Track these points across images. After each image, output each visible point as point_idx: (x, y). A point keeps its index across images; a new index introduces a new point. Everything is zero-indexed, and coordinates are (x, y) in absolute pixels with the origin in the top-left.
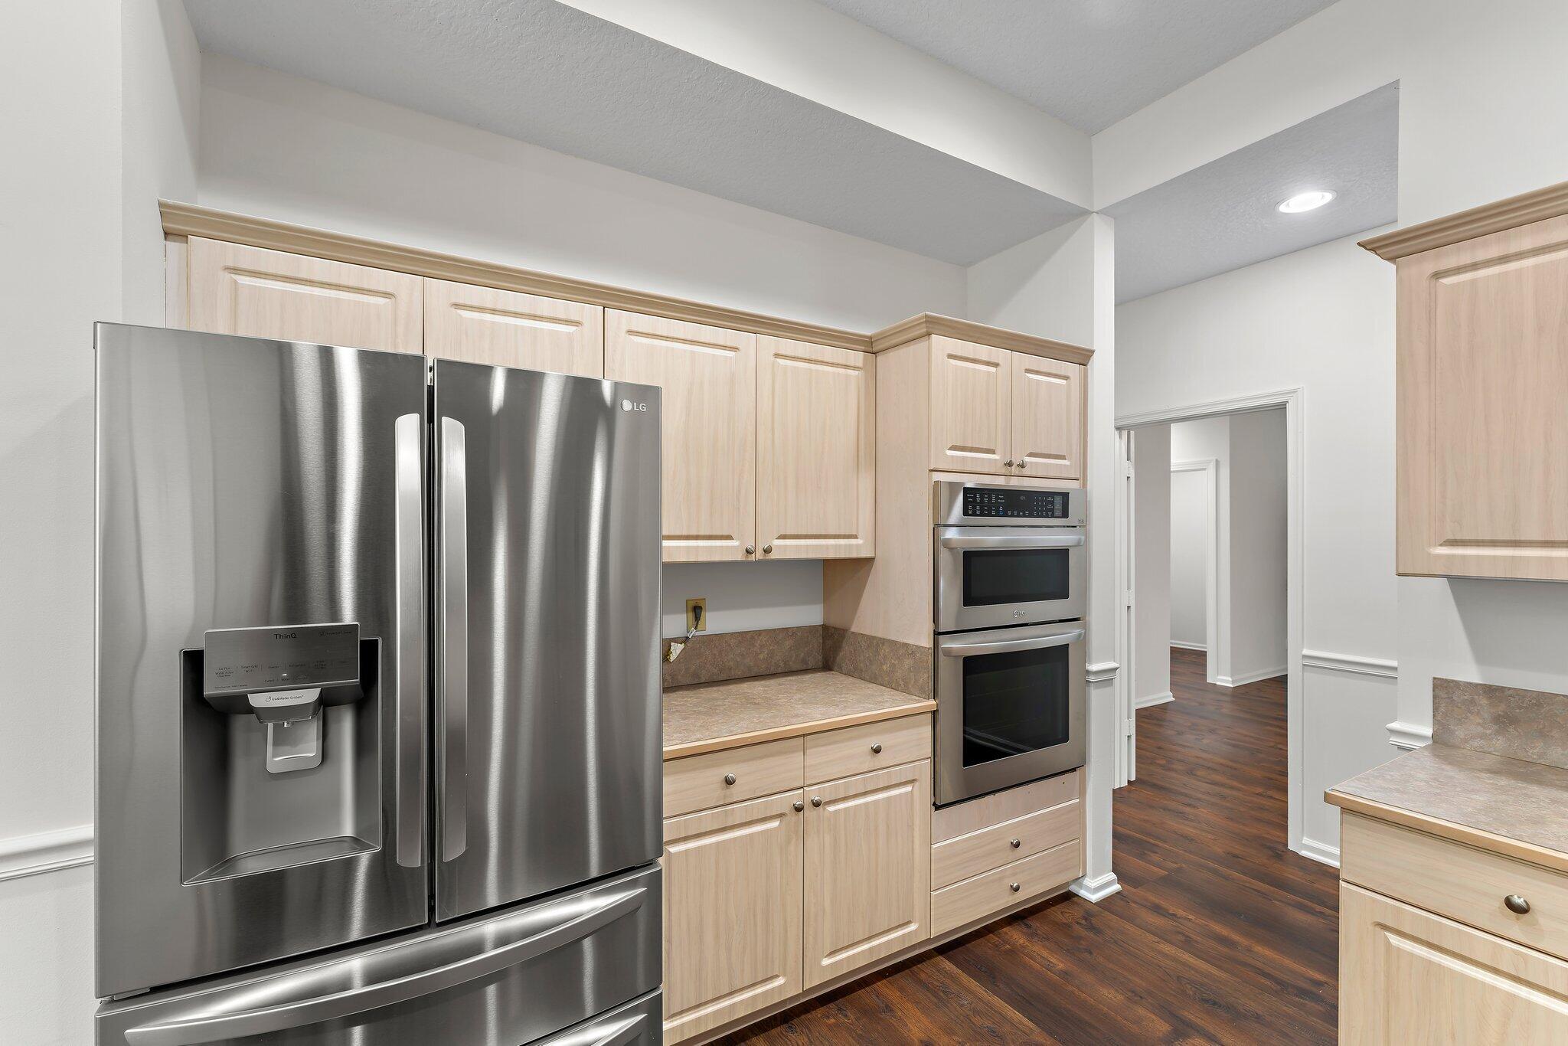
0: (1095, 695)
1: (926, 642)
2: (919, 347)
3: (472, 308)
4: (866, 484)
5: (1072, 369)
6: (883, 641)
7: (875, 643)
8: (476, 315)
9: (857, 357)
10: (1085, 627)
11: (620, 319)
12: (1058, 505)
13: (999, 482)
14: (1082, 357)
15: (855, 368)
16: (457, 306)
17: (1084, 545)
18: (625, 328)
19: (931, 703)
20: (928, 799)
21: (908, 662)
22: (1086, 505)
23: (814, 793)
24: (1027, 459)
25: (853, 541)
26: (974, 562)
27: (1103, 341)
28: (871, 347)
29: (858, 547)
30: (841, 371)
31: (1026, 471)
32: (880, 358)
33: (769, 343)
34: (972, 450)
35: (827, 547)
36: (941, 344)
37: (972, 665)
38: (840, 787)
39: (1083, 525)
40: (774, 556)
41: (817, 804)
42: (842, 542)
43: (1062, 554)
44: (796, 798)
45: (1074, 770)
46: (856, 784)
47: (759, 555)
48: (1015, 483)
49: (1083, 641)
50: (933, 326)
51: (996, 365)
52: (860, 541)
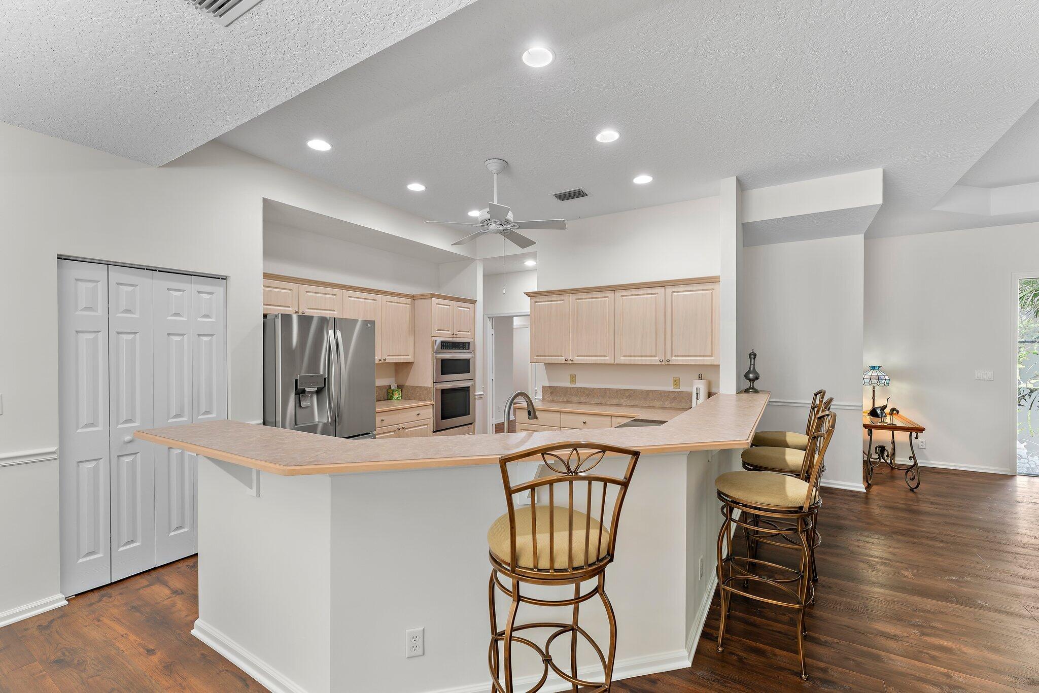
0: (478, 402)
1: (431, 385)
2: (429, 300)
3: (310, 292)
4: (412, 339)
5: (471, 305)
6: (417, 387)
7: (414, 388)
8: (311, 294)
9: (409, 301)
10: (474, 381)
11: (347, 293)
12: (467, 346)
13: (450, 340)
14: (474, 302)
15: (409, 304)
16: (307, 292)
17: (474, 358)
18: (347, 296)
19: (432, 402)
20: (432, 430)
21: (425, 392)
22: (475, 345)
23: (403, 425)
24: (458, 333)
25: (408, 357)
26: (444, 362)
27: (480, 297)
28: (413, 298)
29: (409, 359)
30: (405, 305)
31: (458, 336)
32: (416, 301)
33: (385, 298)
34: (443, 330)
35: (401, 358)
36: (435, 300)
37: (444, 392)
38: (409, 425)
39: (474, 352)
40: (386, 361)
41: (403, 428)
42: (405, 357)
43: (468, 360)
44: (398, 426)
45: (471, 424)
46: (413, 424)
47: (382, 361)
48: (455, 340)
49: (474, 386)
50: (433, 296)
51: (450, 306)
52: (410, 357)
